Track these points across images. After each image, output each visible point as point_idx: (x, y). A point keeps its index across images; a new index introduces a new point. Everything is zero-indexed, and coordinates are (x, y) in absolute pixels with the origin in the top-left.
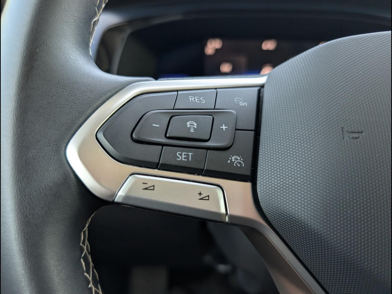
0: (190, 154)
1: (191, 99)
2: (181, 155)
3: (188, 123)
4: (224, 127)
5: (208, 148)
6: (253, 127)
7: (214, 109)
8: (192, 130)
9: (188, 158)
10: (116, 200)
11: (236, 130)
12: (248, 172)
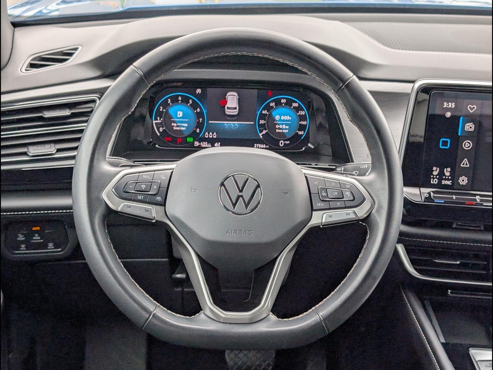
0: (143, 197)
1: (144, 176)
2: (139, 197)
3: (142, 186)
4: (155, 187)
5: (148, 194)
6: (167, 187)
7: (152, 180)
8: (143, 188)
9: (142, 198)
10: (118, 210)
11: (160, 188)
12: (163, 203)
